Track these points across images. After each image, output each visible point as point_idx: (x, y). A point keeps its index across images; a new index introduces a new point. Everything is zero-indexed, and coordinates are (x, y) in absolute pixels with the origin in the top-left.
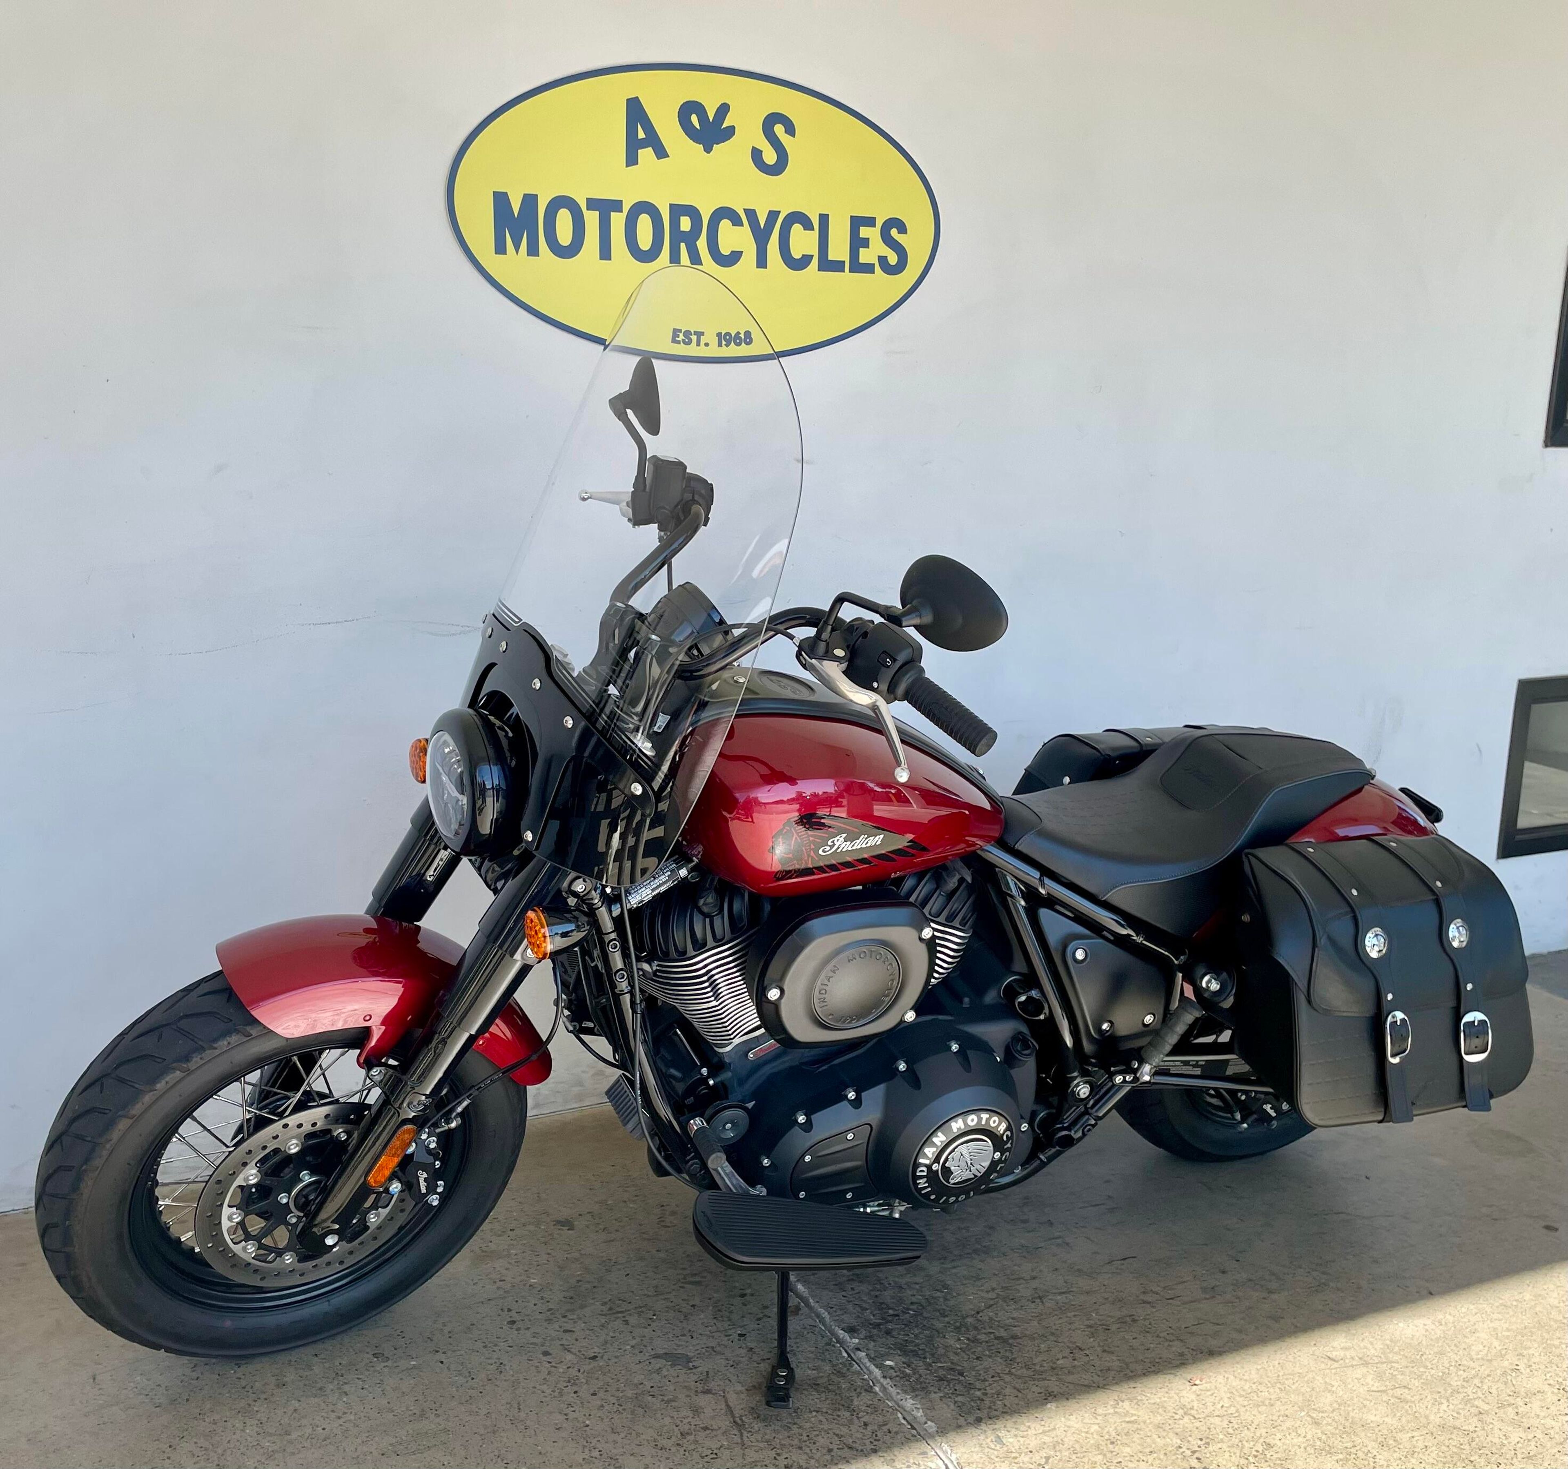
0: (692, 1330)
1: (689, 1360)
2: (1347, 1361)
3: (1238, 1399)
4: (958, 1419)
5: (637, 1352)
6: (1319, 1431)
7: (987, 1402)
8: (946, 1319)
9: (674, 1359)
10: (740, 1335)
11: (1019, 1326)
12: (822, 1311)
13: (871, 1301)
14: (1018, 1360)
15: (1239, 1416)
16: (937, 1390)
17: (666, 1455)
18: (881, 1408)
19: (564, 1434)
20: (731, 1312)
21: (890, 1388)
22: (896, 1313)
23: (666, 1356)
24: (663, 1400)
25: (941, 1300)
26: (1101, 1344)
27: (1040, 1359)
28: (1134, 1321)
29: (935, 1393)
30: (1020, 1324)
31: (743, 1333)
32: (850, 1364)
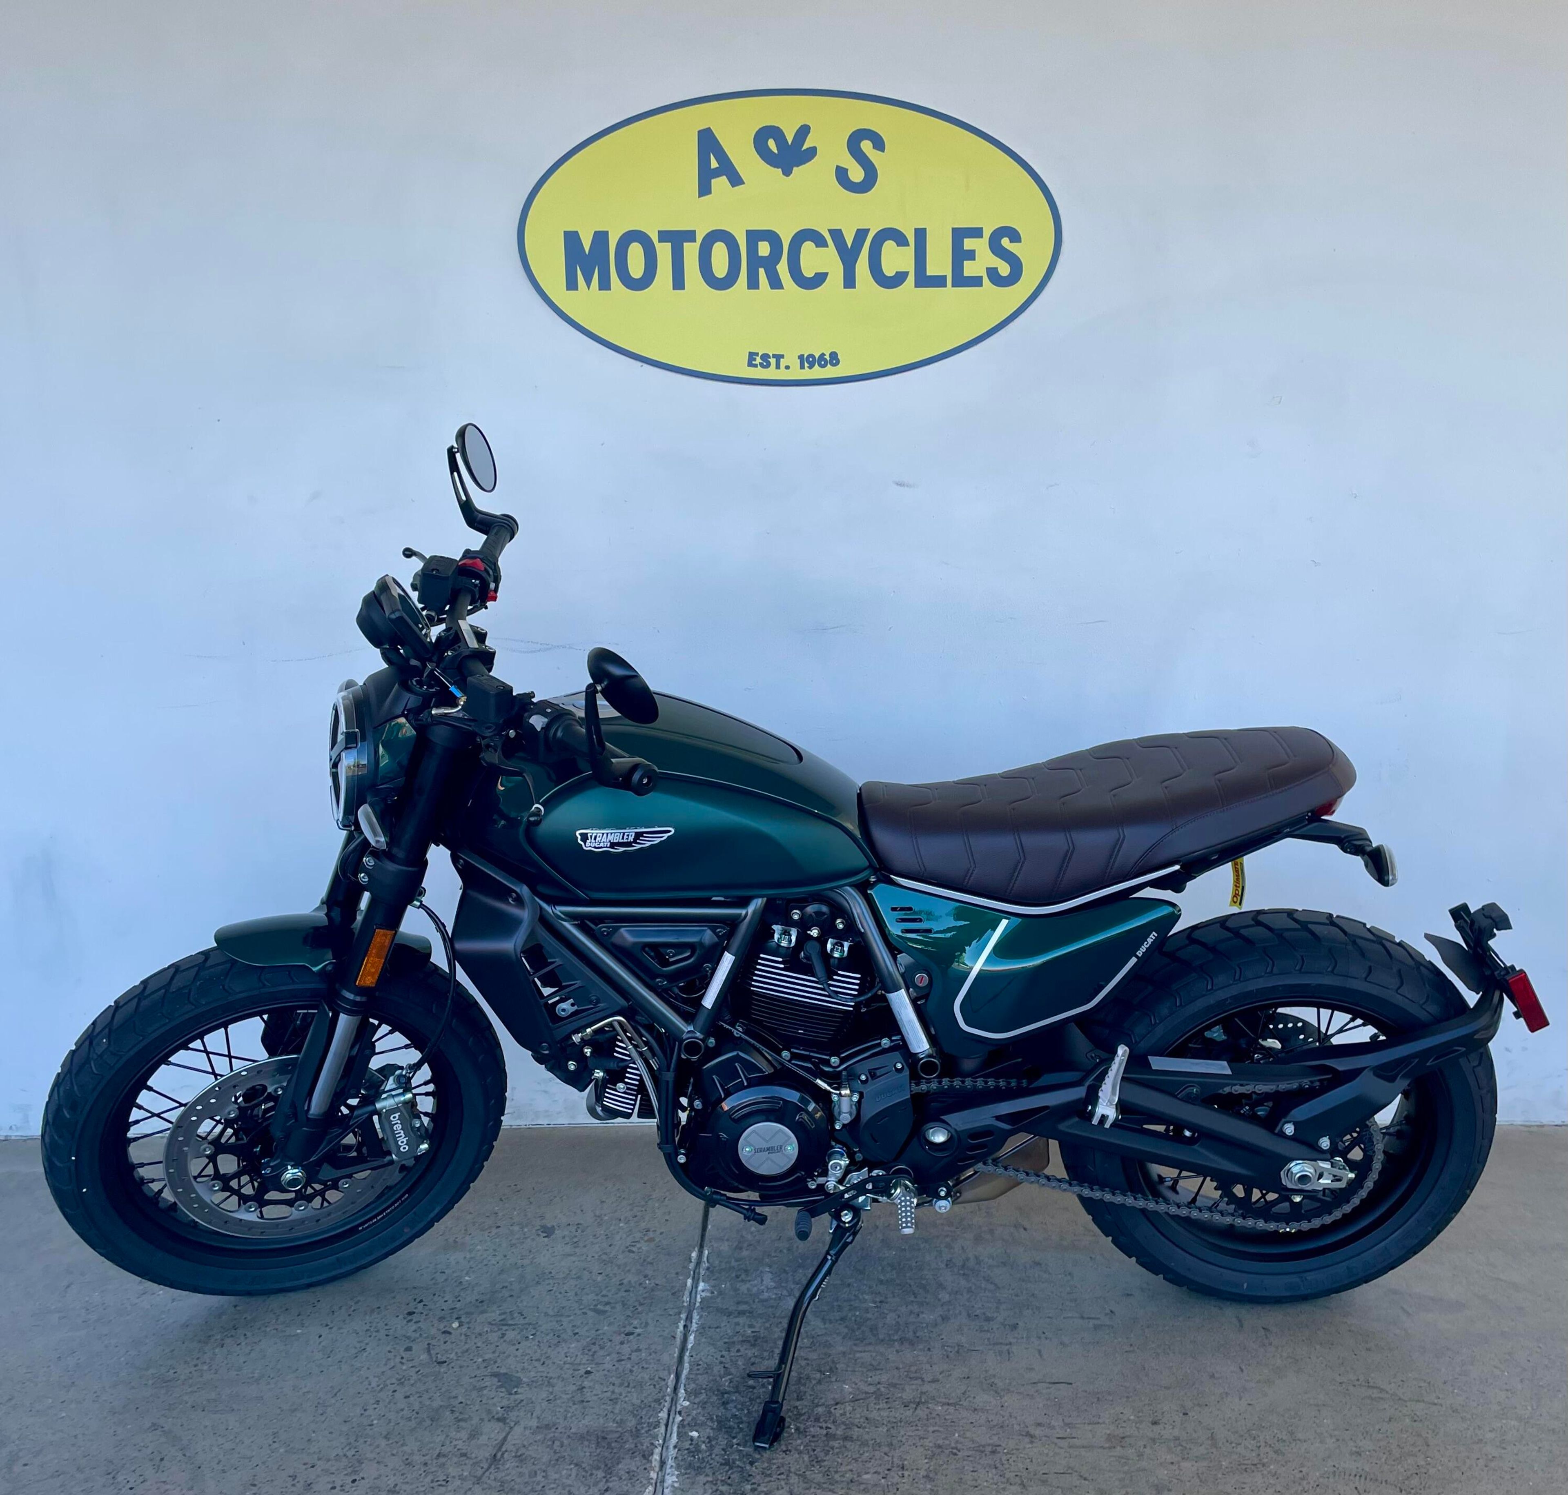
0: (552, 1357)
1: (518, 1386)
5: (485, 1365)
9: (507, 1381)
10: (588, 1372)
11: (864, 1429)
17: (407, 1471)
18: (640, 1478)
20: (603, 1348)
21: (670, 1460)
23: (503, 1377)
24: (456, 1419)
26: (930, 1469)
27: (849, 1468)
28: (994, 1453)
30: (867, 1426)
31: (592, 1371)
32: (657, 1425)
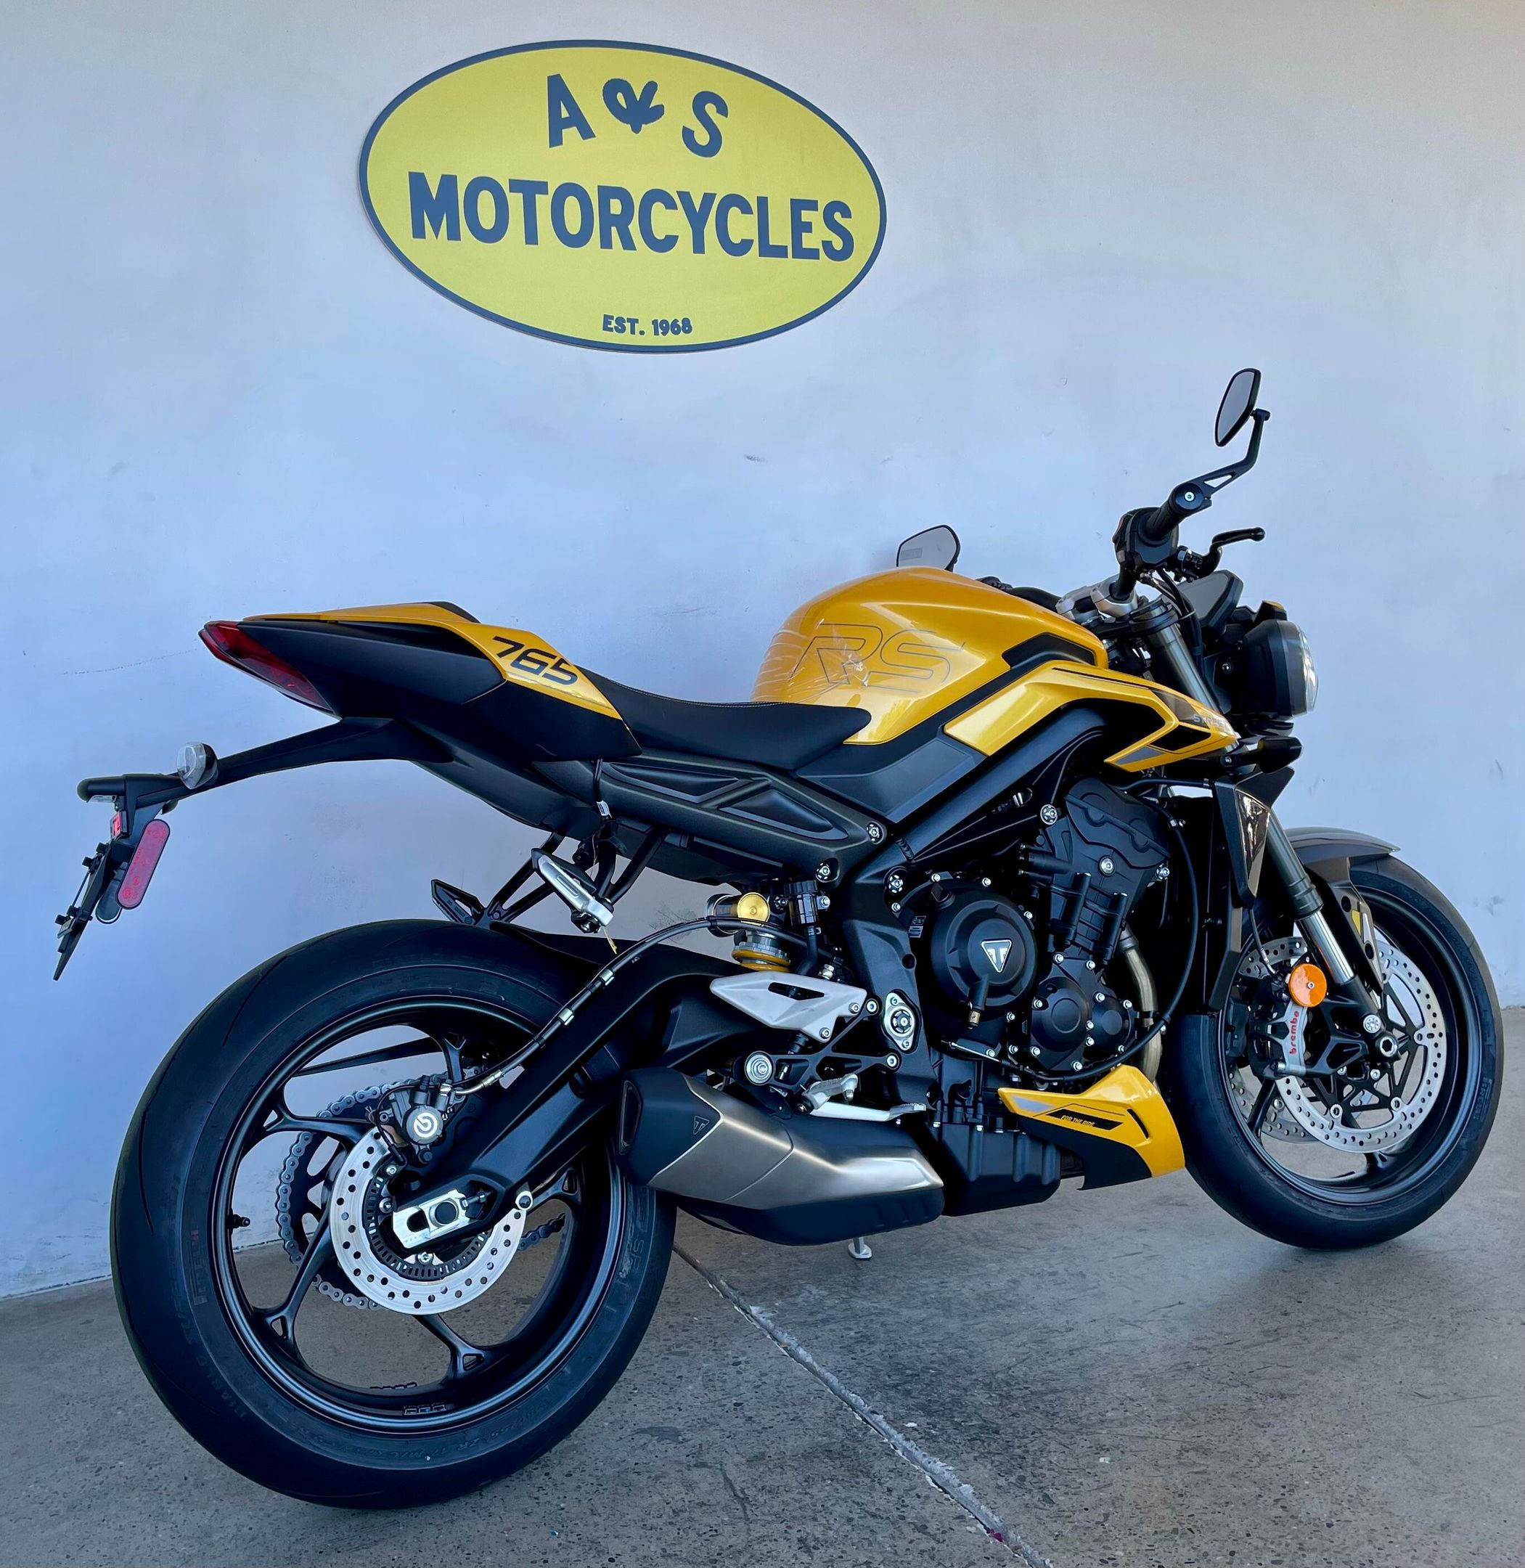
0: (681, 1402)
1: (678, 1433)
2: (1441, 1398)
3: (1321, 1442)
4: (996, 1479)
5: (617, 1426)
6: (1420, 1471)
7: (1029, 1459)
8: (974, 1377)
9: (660, 1433)
10: (735, 1404)
11: (1058, 1380)
12: (828, 1375)
14: (1061, 1415)
15: (1324, 1460)
16: (969, 1450)
17: (657, 1534)
18: (906, 1471)
19: (535, 1519)
20: (725, 1381)
21: (914, 1450)
22: (915, 1372)
23: (651, 1431)
24: (649, 1477)
25: (966, 1357)
26: (1156, 1393)
27: (1086, 1412)
28: (1189, 1368)
29: (968, 1453)
30: (1058, 1377)
31: (739, 1402)
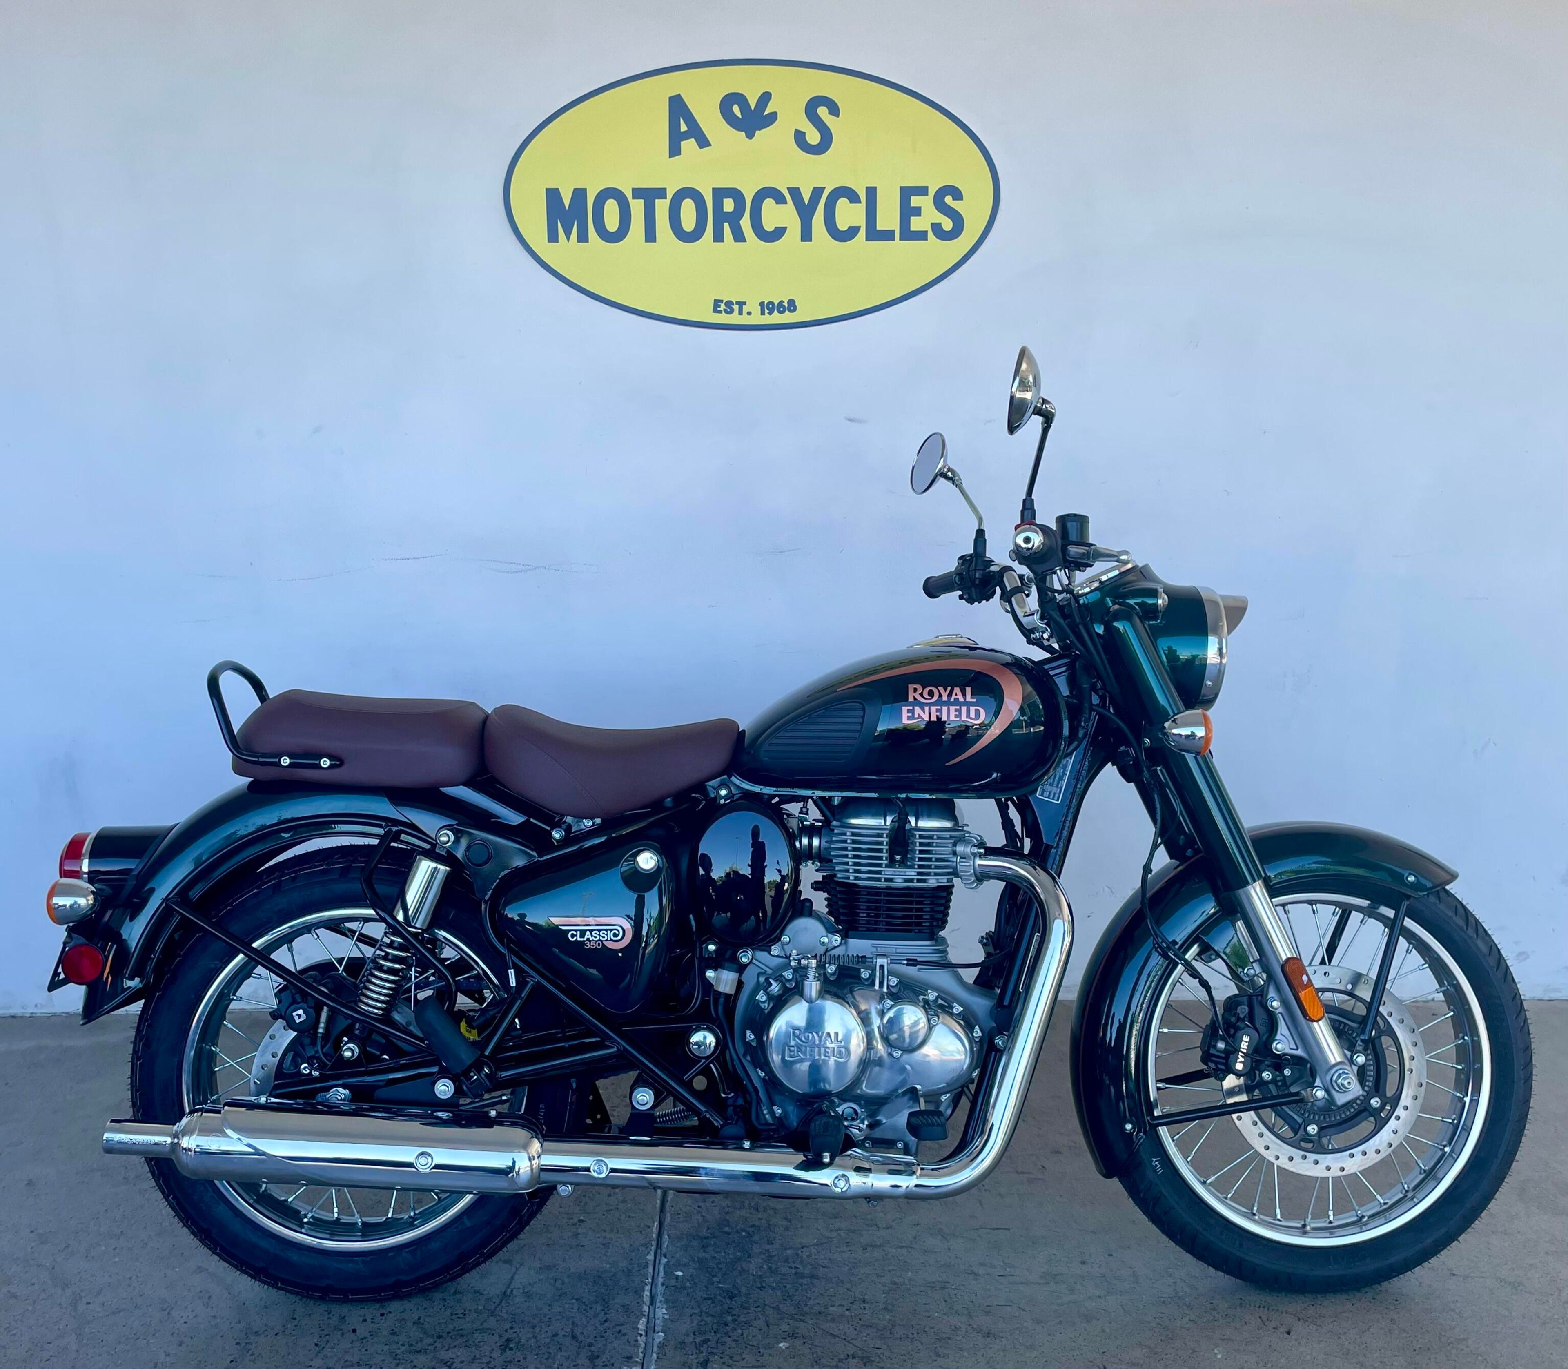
4: (688, 1335)
7: (729, 1328)
8: (768, 1247)
10: (581, 1221)
11: (828, 1268)
13: (719, 1216)
14: (796, 1298)
16: (696, 1306)
18: (635, 1310)
22: (730, 1231)
25: (782, 1229)
26: (890, 1302)
27: (817, 1301)
28: (943, 1288)
29: (692, 1308)
30: (831, 1266)
32: (646, 1266)
